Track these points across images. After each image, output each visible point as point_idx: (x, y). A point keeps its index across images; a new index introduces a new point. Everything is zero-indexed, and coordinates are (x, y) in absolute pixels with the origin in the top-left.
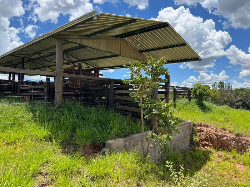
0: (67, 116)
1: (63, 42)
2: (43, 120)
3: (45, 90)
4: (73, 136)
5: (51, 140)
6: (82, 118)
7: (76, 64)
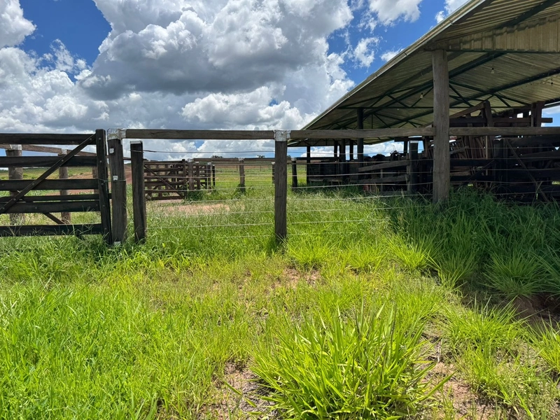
0: (466, 224)
1: (449, 53)
2: (413, 231)
3: (409, 169)
4: (483, 270)
5: (434, 273)
6: (502, 232)
7: (474, 103)
